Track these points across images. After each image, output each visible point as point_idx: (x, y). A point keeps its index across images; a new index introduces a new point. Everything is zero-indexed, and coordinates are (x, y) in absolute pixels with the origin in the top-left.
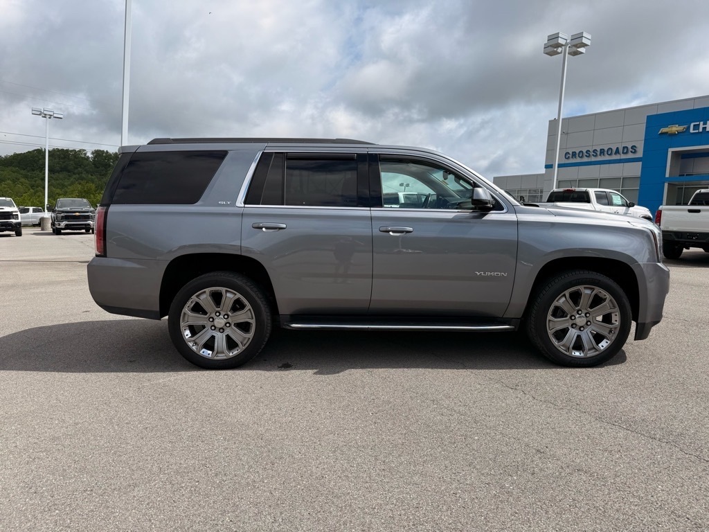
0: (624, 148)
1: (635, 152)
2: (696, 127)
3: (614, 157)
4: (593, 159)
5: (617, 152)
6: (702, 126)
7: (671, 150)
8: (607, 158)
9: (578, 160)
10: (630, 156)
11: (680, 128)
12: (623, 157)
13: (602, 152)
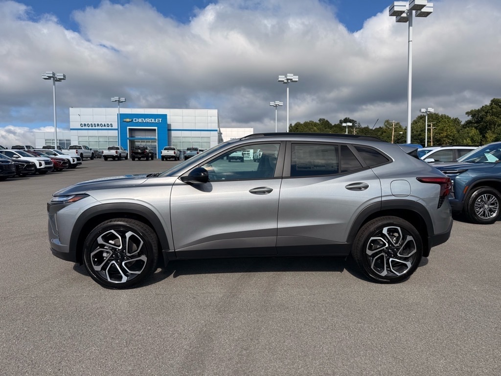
0: (107, 124)
1: (112, 126)
2: (135, 120)
3: (103, 128)
4: (94, 128)
5: (105, 126)
6: (137, 120)
7: (128, 128)
8: (100, 128)
9: (87, 128)
10: (110, 127)
11: (130, 120)
12: (107, 128)
13: (98, 125)
